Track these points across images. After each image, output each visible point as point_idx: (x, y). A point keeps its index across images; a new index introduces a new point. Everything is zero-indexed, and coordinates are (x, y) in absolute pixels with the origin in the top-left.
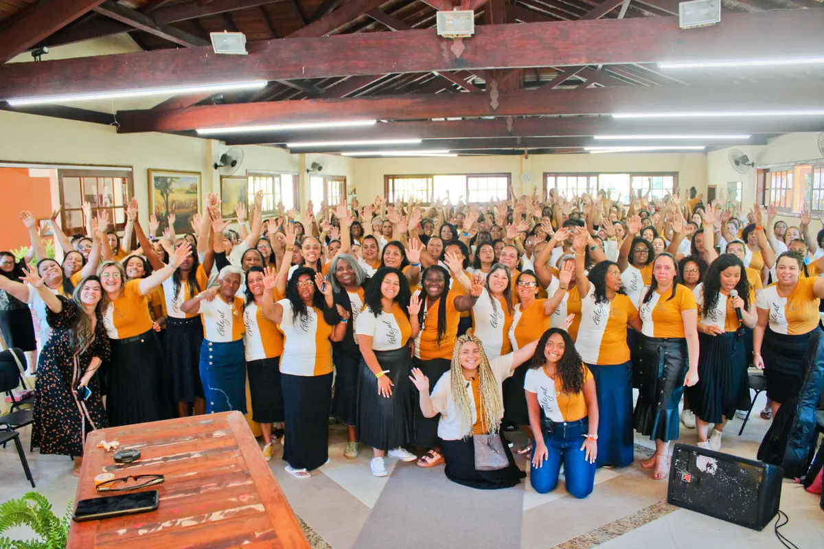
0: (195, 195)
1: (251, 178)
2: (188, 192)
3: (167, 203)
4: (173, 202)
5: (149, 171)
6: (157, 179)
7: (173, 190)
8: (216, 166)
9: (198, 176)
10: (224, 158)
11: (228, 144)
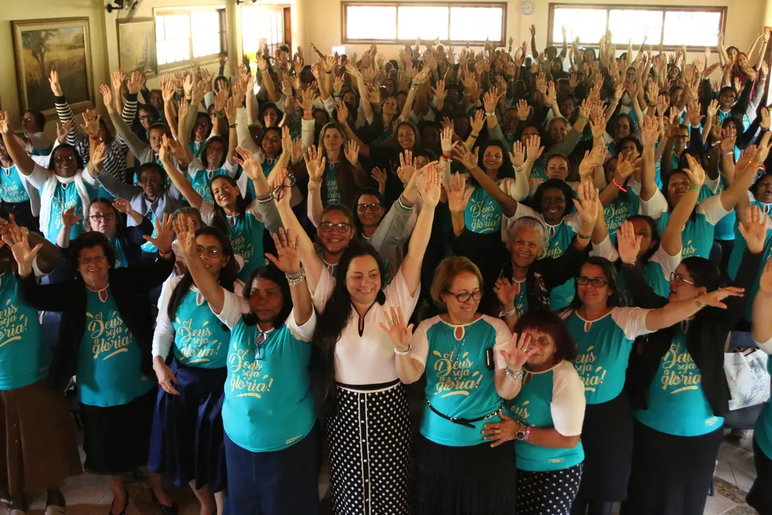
0: (82, 50)
2: (72, 47)
3: (42, 66)
4: (51, 62)
5: (13, 25)
6: (25, 34)
7: (50, 48)
8: (110, 8)
9: (83, 24)
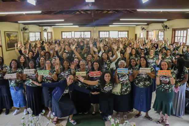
0: (17, 38)
1: (30, 33)
2: (15, 37)
3: (10, 40)
4: (12, 39)
5: (5, 32)
6: (7, 34)
7: (11, 37)
8: (22, 30)
9: (17, 33)
10: (24, 28)
11: (24, 25)
